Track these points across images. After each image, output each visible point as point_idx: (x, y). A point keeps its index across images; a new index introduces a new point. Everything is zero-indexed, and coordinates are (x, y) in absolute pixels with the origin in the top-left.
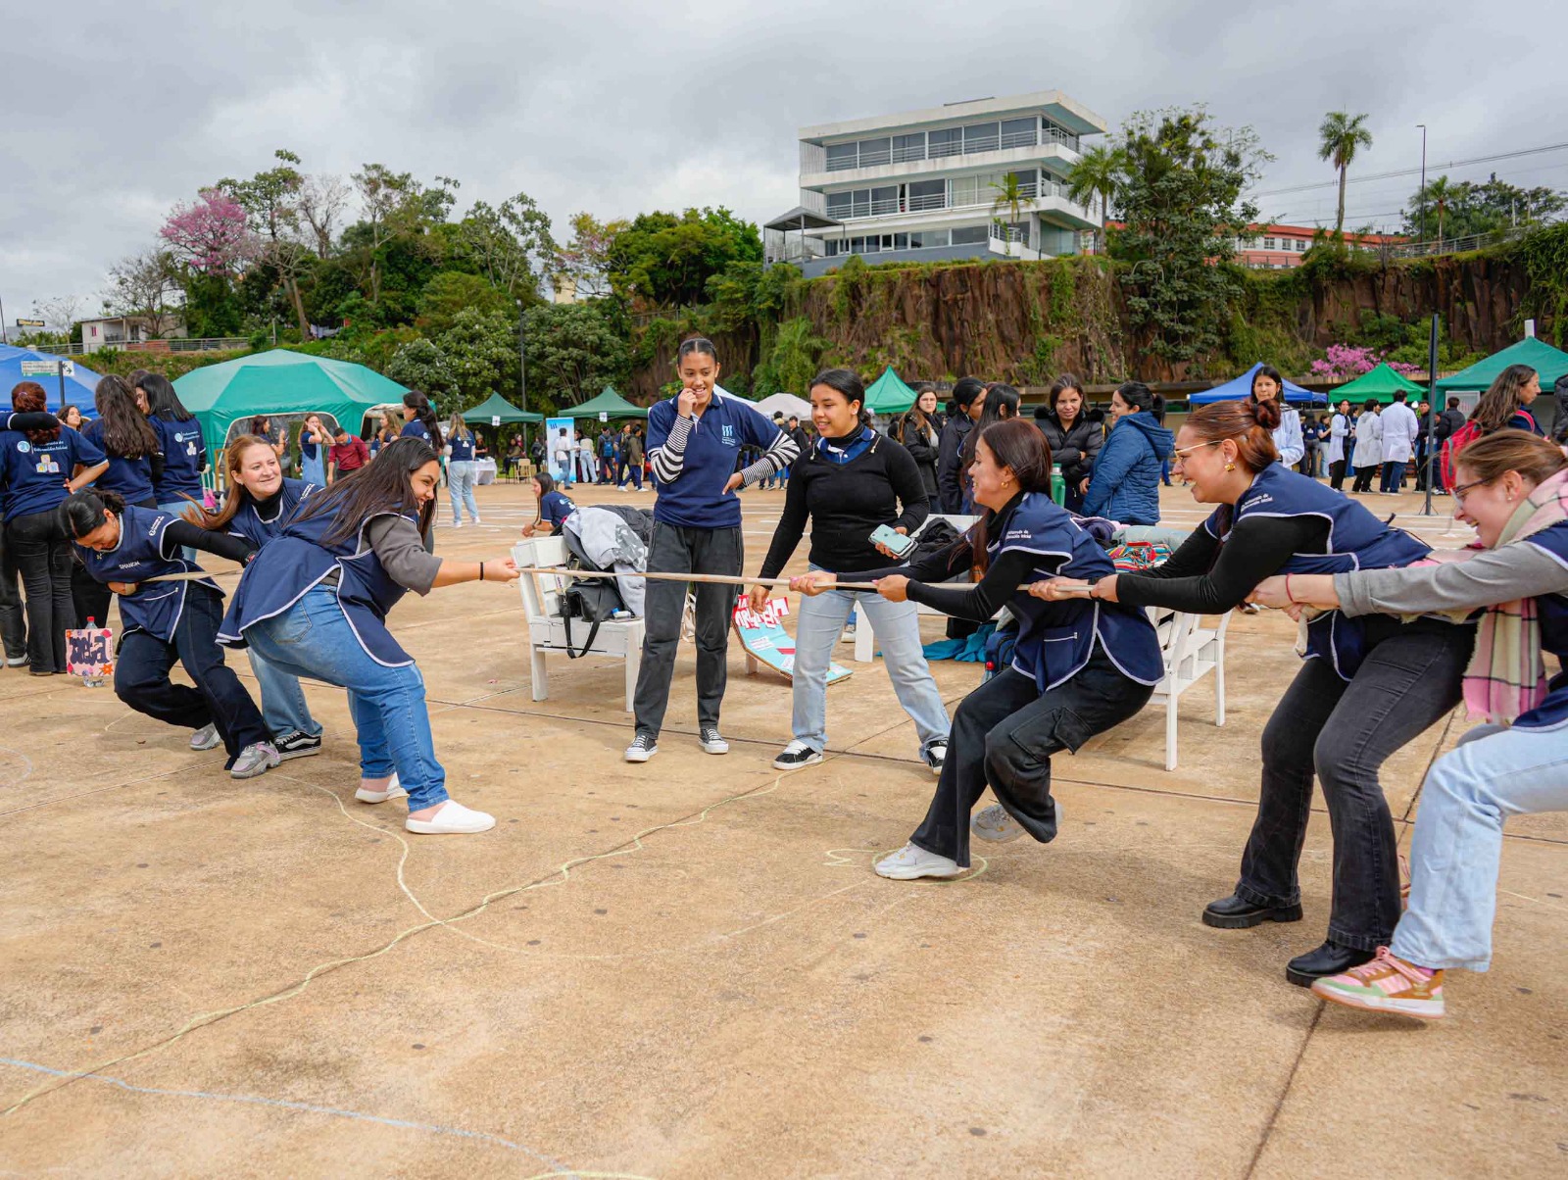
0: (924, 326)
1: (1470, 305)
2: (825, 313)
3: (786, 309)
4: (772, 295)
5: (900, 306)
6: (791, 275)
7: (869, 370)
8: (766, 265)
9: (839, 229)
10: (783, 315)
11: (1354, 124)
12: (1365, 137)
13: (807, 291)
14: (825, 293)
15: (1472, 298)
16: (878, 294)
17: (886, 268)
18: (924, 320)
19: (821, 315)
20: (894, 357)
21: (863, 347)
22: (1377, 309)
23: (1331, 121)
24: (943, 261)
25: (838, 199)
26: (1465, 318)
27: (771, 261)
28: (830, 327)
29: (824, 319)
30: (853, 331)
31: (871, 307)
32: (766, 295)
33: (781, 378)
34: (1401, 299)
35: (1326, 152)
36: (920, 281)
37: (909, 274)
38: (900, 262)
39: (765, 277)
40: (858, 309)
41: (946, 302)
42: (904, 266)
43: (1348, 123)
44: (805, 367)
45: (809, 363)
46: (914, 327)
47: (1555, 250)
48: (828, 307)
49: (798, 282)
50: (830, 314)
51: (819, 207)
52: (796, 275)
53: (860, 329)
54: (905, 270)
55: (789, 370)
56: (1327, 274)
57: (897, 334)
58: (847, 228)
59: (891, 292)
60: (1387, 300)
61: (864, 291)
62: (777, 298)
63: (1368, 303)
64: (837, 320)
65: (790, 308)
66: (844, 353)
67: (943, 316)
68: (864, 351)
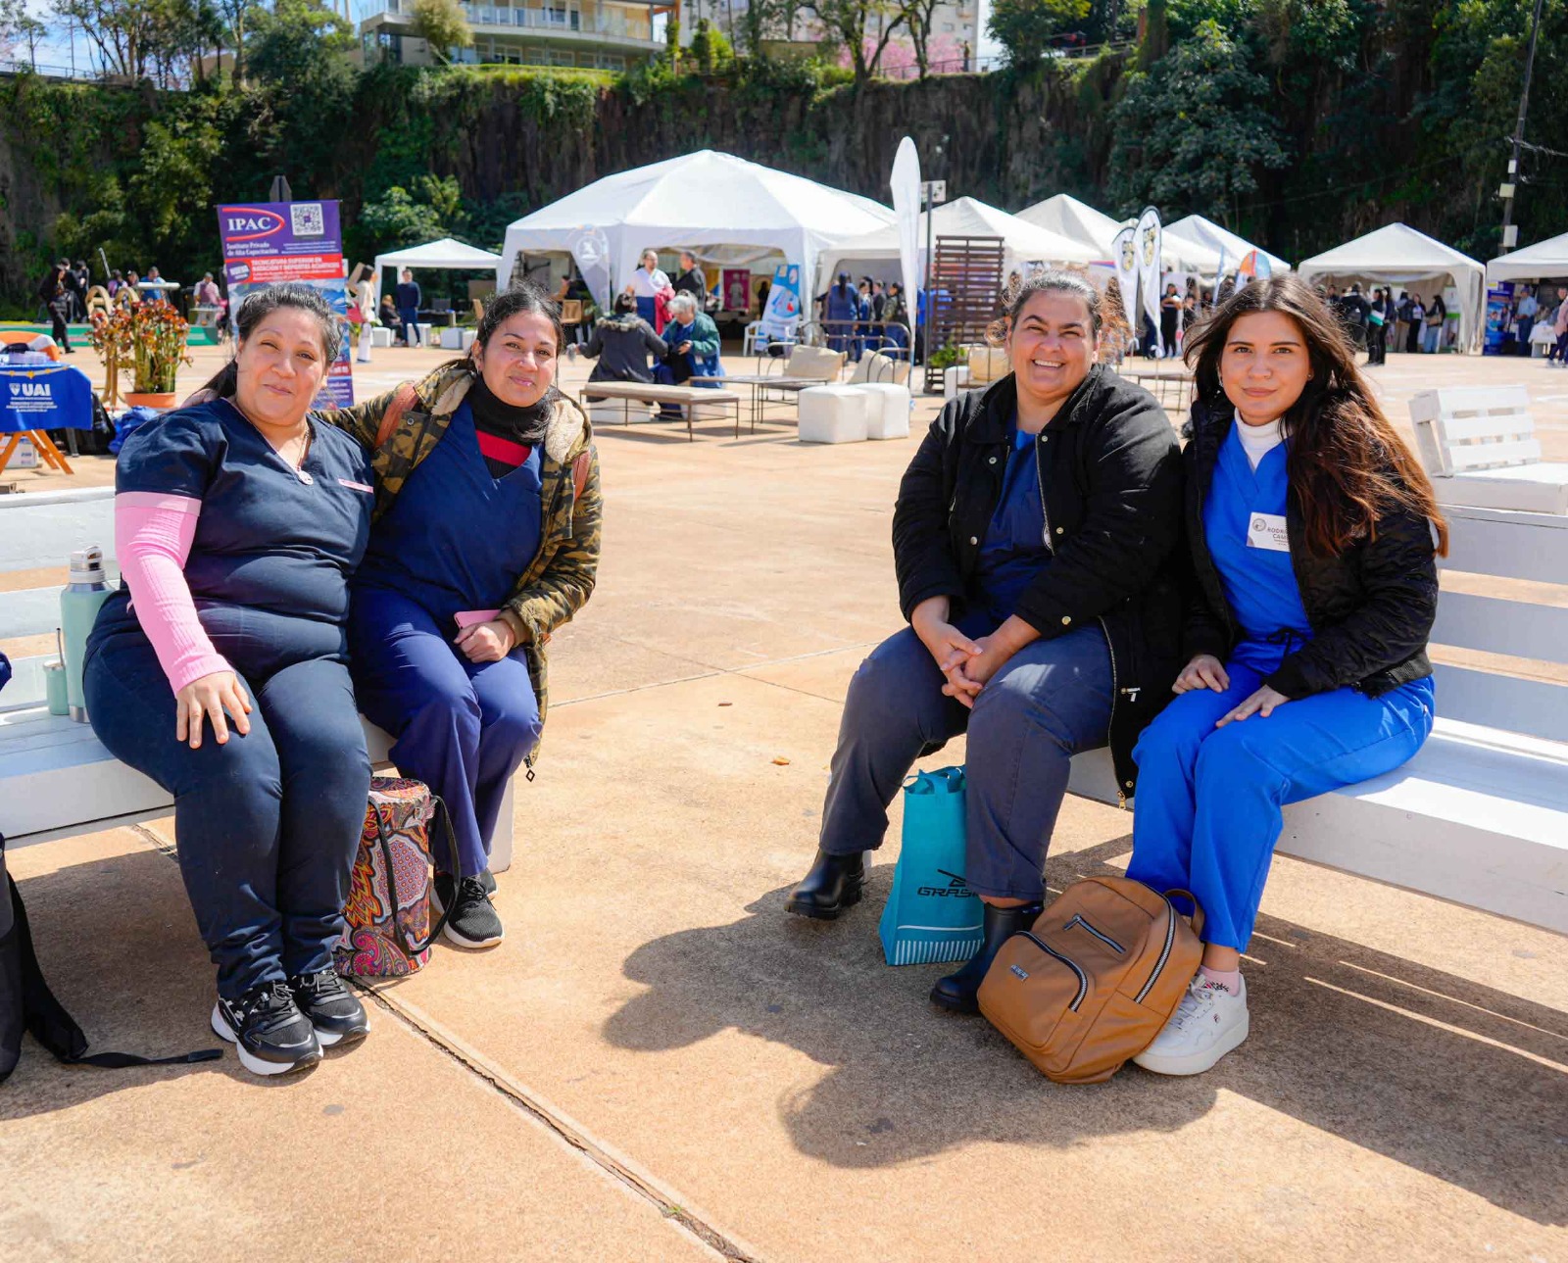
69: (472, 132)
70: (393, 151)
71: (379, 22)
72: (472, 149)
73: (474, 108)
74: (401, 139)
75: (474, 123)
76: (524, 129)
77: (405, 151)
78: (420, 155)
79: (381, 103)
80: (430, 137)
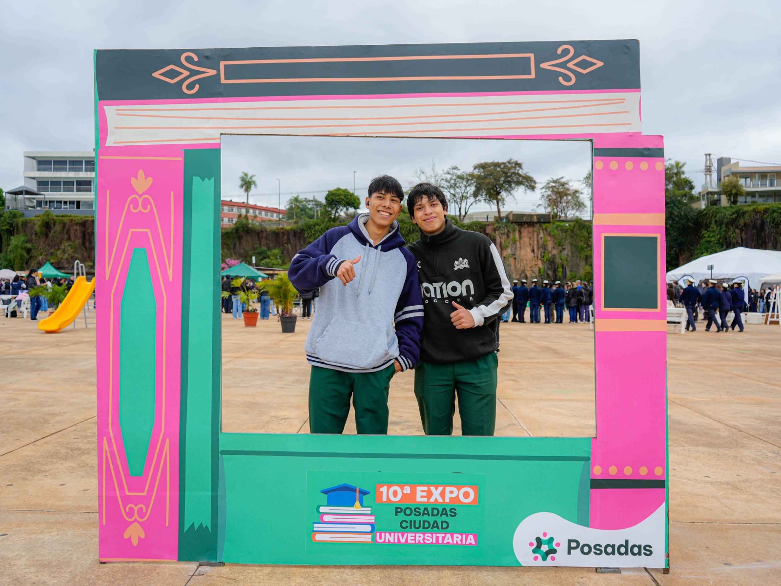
0: (78, 241)
1: (289, 245)
2: (34, 233)
3: (15, 230)
4: (8, 223)
5: (68, 232)
6: (18, 215)
7: (54, 258)
8: (6, 210)
9: (43, 196)
10: (14, 232)
11: (251, 178)
12: (254, 183)
13: (25, 224)
14: (34, 225)
15: (290, 243)
16: (58, 228)
17: (62, 216)
18: (79, 239)
19: (32, 234)
20: (65, 253)
21: (51, 249)
22: (260, 244)
23: (243, 175)
24: (88, 216)
25: (43, 184)
26: (288, 250)
27: (8, 208)
28: (36, 239)
29: (33, 236)
30: (47, 242)
31: (55, 232)
32: (5, 223)
33: (12, 260)
34: (268, 242)
35: (242, 186)
36: (77, 223)
37: (72, 220)
38: (69, 214)
39: (5, 215)
40: (49, 233)
41: (88, 233)
42: (71, 216)
43: (249, 177)
44: (23, 256)
45: (25, 254)
46: (74, 242)
47: (313, 229)
48: (35, 231)
49: (21, 219)
50: (36, 234)
51: (33, 187)
52: (20, 216)
53: (50, 241)
54: (71, 218)
55: (16, 257)
56: (242, 231)
57: (67, 244)
58: (46, 197)
59: (64, 227)
60: (264, 242)
61: (52, 226)
62: (11, 225)
63: (258, 242)
64: (39, 237)
65: (17, 230)
66: (42, 251)
67: (87, 238)
68: (52, 251)
69: (742, 231)
70: (708, 239)
71: (707, 192)
72: (741, 237)
73: (743, 222)
74: (711, 235)
75: (742, 227)
76: (765, 228)
77: (713, 239)
78: (719, 240)
79: (705, 221)
80: (724, 234)
